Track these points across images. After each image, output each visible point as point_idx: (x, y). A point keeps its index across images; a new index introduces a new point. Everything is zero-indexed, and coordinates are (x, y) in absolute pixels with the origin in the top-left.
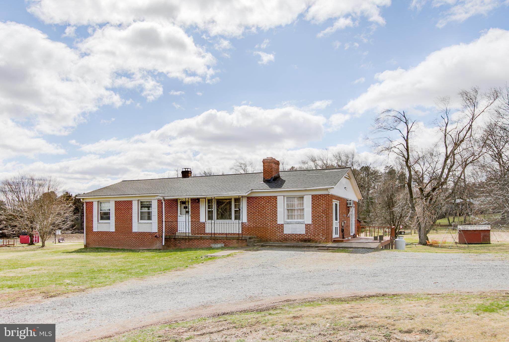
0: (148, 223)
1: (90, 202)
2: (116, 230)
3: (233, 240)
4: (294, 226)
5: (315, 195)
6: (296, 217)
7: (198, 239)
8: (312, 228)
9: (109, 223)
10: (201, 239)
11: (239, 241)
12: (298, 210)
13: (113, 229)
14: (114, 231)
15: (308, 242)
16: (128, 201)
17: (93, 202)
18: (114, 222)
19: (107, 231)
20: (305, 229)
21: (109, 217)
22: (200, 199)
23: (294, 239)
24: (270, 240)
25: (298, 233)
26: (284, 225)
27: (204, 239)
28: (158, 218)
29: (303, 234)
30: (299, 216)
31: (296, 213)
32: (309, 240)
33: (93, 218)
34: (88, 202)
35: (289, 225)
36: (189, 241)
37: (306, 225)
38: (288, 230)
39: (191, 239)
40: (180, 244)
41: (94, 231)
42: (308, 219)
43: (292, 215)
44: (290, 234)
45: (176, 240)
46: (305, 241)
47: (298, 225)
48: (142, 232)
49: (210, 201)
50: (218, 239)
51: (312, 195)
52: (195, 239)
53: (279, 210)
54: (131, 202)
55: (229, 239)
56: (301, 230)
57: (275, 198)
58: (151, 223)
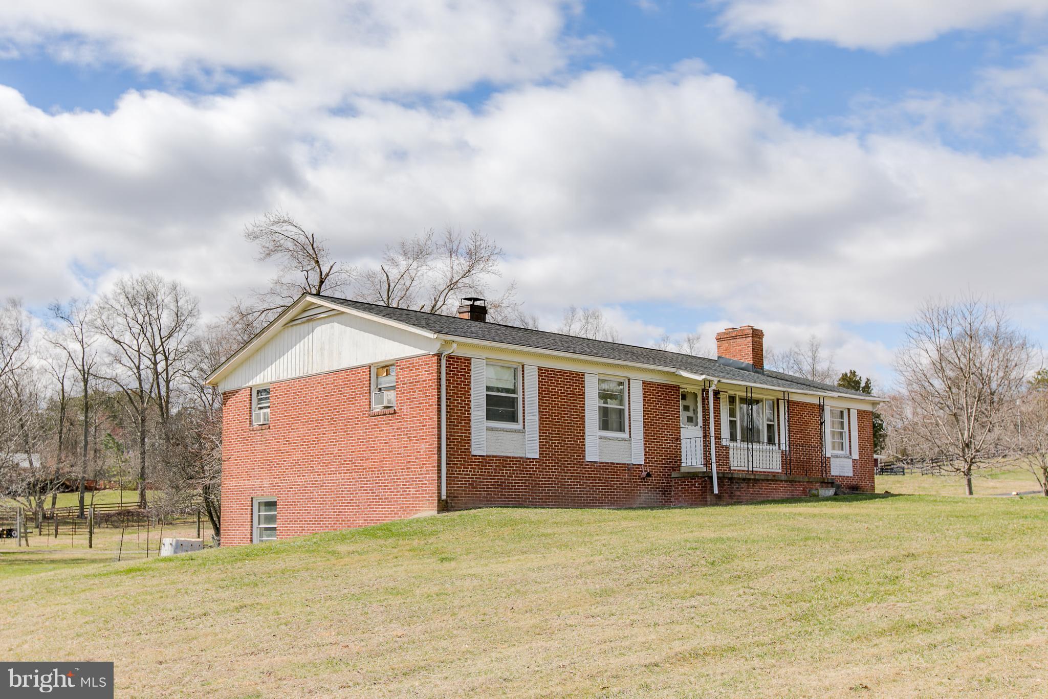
0: (617, 439)
1: (458, 357)
2: (541, 454)
4: (842, 462)
5: (860, 411)
8: (858, 467)
9: (520, 432)
12: (838, 433)
13: (532, 450)
14: (537, 457)
16: (571, 372)
17: (470, 361)
18: (537, 430)
19: (515, 455)
20: (852, 468)
21: (515, 413)
22: (721, 393)
25: (846, 475)
26: (832, 460)
28: (644, 427)
29: (851, 477)
31: (836, 439)
32: (857, 488)
33: (472, 412)
34: (451, 356)
35: (837, 459)
36: (753, 486)
37: (853, 461)
38: (835, 469)
40: (740, 491)
41: (474, 453)
42: (855, 451)
44: (838, 476)
45: (733, 483)
46: (853, 488)
47: (846, 460)
48: (608, 463)
49: (732, 401)
51: (857, 410)
53: (826, 430)
54: (581, 376)
56: (848, 469)
58: (630, 440)
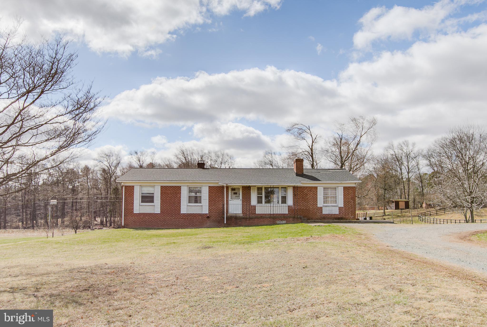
0: (195, 206)
1: (130, 186)
2: (161, 212)
3: (289, 218)
4: (330, 208)
5: (346, 187)
6: (329, 202)
7: (258, 218)
8: (344, 210)
9: (154, 206)
10: (261, 218)
11: (295, 219)
12: (331, 197)
13: (158, 211)
15: (341, 220)
16: (175, 186)
17: (134, 186)
18: (160, 204)
19: (151, 213)
20: (338, 211)
21: (153, 200)
22: (251, 187)
23: (330, 218)
24: (312, 219)
25: (333, 214)
26: (323, 208)
27: (264, 218)
28: (209, 201)
29: (337, 214)
30: (332, 201)
31: (329, 199)
32: (342, 218)
33: (134, 201)
34: (127, 186)
35: (327, 208)
36: (249, 220)
37: (339, 208)
38: (325, 211)
39: (252, 218)
40: (241, 222)
41: (134, 213)
42: (341, 204)
43: (327, 201)
44: (327, 214)
45: (237, 219)
46: (339, 219)
47: (333, 207)
48: (191, 214)
49: (259, 189)
50: (276, 218)
51: (344, 187)
52: (255, 218)
53: (318, 196)
54: (179, 188)
55: (287, 218)
56: (336, 211)
57: (316, 188)
58: (202, 206)
